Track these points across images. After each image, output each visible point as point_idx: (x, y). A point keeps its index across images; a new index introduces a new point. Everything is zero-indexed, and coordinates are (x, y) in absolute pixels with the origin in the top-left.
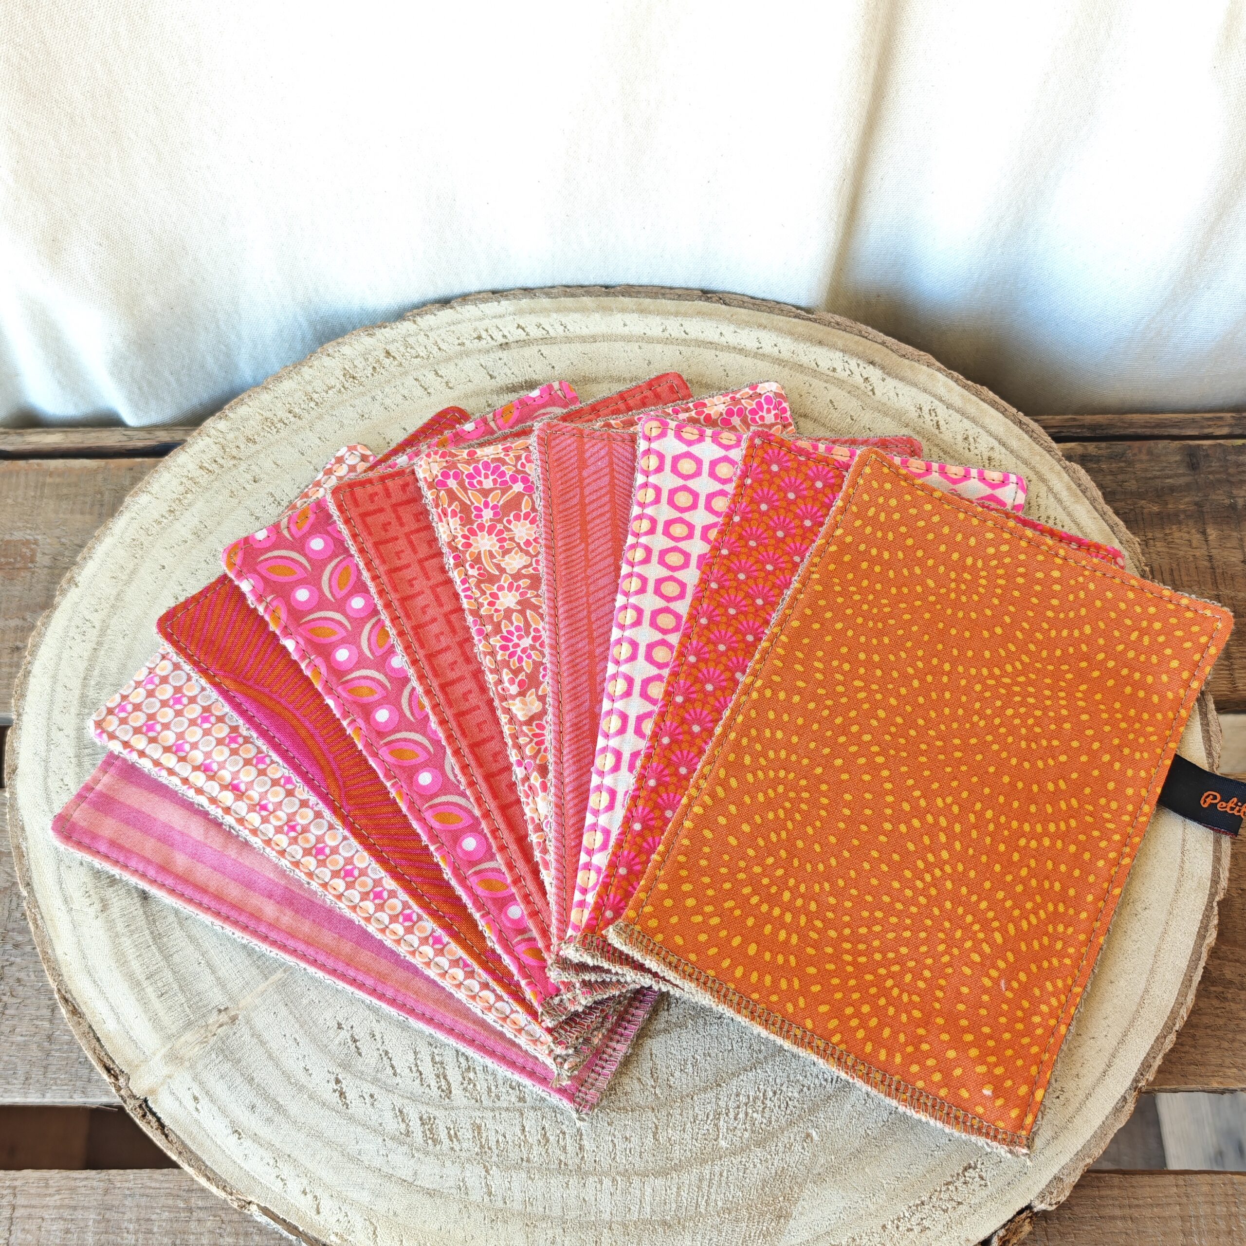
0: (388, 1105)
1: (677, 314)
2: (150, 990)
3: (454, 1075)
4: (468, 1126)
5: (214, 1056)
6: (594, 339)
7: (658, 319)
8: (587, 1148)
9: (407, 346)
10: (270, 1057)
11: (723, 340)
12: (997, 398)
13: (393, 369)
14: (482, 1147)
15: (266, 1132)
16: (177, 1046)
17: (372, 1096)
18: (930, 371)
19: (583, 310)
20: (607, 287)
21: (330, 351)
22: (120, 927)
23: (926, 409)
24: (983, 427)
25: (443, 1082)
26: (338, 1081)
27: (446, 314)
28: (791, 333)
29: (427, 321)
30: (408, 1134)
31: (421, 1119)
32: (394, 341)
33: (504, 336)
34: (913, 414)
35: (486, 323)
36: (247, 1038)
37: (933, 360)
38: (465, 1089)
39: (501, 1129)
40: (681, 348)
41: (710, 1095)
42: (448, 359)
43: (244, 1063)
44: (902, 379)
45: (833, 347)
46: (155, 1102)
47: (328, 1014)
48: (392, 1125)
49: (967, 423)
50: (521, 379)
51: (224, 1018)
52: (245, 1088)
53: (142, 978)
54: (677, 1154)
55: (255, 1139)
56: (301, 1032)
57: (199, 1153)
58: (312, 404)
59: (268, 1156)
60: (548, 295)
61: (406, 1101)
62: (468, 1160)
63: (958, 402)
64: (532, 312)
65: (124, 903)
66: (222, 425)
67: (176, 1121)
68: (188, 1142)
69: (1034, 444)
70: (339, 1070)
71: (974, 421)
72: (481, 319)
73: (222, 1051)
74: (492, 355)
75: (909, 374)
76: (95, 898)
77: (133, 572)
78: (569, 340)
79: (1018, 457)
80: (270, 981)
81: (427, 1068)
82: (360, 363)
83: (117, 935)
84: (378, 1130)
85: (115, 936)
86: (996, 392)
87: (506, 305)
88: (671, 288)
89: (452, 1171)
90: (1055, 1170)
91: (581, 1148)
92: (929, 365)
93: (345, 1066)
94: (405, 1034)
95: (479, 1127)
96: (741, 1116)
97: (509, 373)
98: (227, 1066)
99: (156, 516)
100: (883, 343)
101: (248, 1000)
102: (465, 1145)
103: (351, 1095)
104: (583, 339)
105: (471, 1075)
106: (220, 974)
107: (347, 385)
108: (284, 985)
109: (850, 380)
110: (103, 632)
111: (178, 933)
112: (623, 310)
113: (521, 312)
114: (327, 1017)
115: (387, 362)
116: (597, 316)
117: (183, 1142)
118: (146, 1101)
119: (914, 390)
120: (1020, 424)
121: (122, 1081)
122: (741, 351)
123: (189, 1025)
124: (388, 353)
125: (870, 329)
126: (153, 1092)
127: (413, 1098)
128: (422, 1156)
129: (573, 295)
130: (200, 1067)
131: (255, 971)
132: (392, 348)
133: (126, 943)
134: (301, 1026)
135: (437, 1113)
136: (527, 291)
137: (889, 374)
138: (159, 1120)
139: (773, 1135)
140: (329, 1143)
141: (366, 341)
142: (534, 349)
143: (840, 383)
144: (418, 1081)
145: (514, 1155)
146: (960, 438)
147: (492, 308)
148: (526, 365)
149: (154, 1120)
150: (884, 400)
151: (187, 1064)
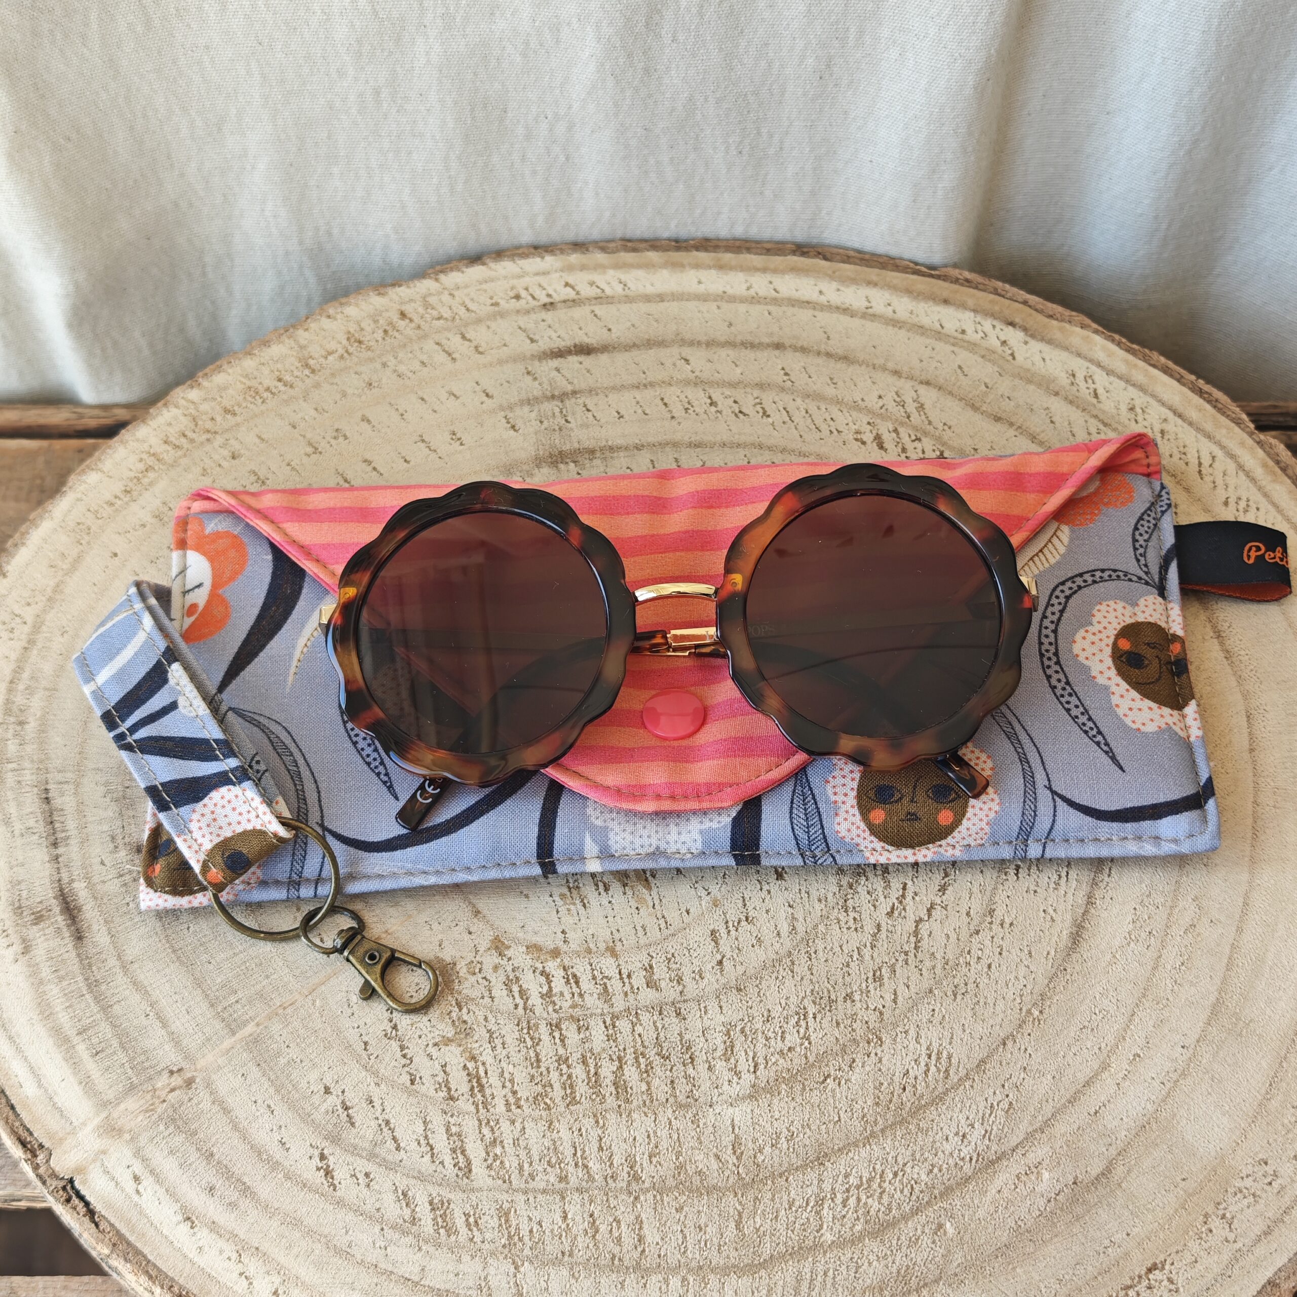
0: (388, 1185)
1: (764, 270)
2: (81, 1048)
3: (475, 1150)
4: (493, 1212)
5: (162, 1127)
6: (661, 298)
7: (741, 276)
8: (649, 1239)
9: (427, 306)
10: (236, 1127)
11: (823, 299)
12: (1170, 364)
13: (409, 332)
14: (510, 1237)
15: (225, 1219)
16: (115, 1115)
17: (367, 1175)
18: (1085, 333)
19: (648, 266)
20: (677, 241)
21: (331, 311)
22: (46, 972)
23: (1080, 376)
24: (1153, 396)
25: (461, 1157)
26: (322, 1157)
27: (476, 272)
28: (908, 291)
29: (452, 278)
30: (414, 1221)
31: (431, 1203)
32: (411, 300)
33: (549, 296)
34: (1064, 381)
35: (527, 280)
36: (206, 1105)
37: (1088, 321)
38: (489, 1167)
39: (536, 1215)
40: (772, 308)
41: (812, 1175)
42: (479, 321)
43: (201, 1135)
44: (1050, 342)
45: (963, 306)
46: (84, 1182)
47: (313, 1076)
48: (393, 1210)
49: (1133, 392)
50: (569, 343)
51: (177, 1080)
52: (200, 1165)
53: (71, 1033)
54: (767, 1250)
55: (214, 1227)
56: (277, 1098)
57: (139, 1245)
58: (307, 372)
59: (229, 1249)
60: (603, 249)
61: (412, 1182)
62: (492, 1254)
63: (1121, 368)
64: (583, 268)
65: (52, 944)
66: (194, 394)
67: (109, 1206)
68: (124, 1231)
69: (1219, 416)
70: (326, 1144)
71: (1142, 388)
72: (520, 277)
73: (174, 1120)
74: (533, 316)
75: (1058, 335)
76: (14, 938)
77: (78, 559)
78: (629, 299)
79: (1198, 429)
80: (238, 1036)
81: (441, 1142)
82: (368, 325)
83: (41, 982)
84: (376, 1217)
85: (39, 984)
86: (1168, 357)
87: (549, 261)
88: (758, 242)
89: (471, 1267)
90: (1269, 1274)
91: (641, 1239)
92: (1083, 326)
93: (335, 1139)
94: (413, 1100)
95: (507, 1214)
96: (852, 1202)
97: (554, 335)
98: (179, 1139)
99: (108, 496)
100: (1025, 303)
101: (207, 1059)
102: (488, 1236)
103: (340, 1174)
104: (648, 299)
105: (498, 1150)
106: (173, 1028)
107: (351, 350)
108: (256, 1041)
109: (984, 343)
110: (37, 628)
111: (120, 979)
112: (697, 266)
113: (570, 268)
114: (311, 1080)
115: (402, 324)
116: (665, 273)
117: (118, 1232)
118: (71, 1181)
119: (1064, 355)
120: (1200, 393)
121: (41, 1158)
122: (846, 311)
123: (132, 1088)
124: (403, 315)
125: (1007, 286)
126: (80, 1170)
127: (421, 1177)
128: (432, 1249)
129: (635, 250)
130: (143, 1140)
131: (219, 1025)
132: (408, 309)
133: (53, 991)
134: (278, 1091)
135: (451, 1196)
136: (579, 246)
137: (1033, 336)
138: (87, 1204)
139: (893, 1224)
140: (310, 1232)
141: (375, 301)
142: (587, 309)
143: (972, 347)
144: (428, 1158)
145: (552, 1248)
146: (1124, 408)
147: (534, 264)
148: (576, 327)
149: (82, 1205)
150: (1028, 365)
151: (127, 1136)
